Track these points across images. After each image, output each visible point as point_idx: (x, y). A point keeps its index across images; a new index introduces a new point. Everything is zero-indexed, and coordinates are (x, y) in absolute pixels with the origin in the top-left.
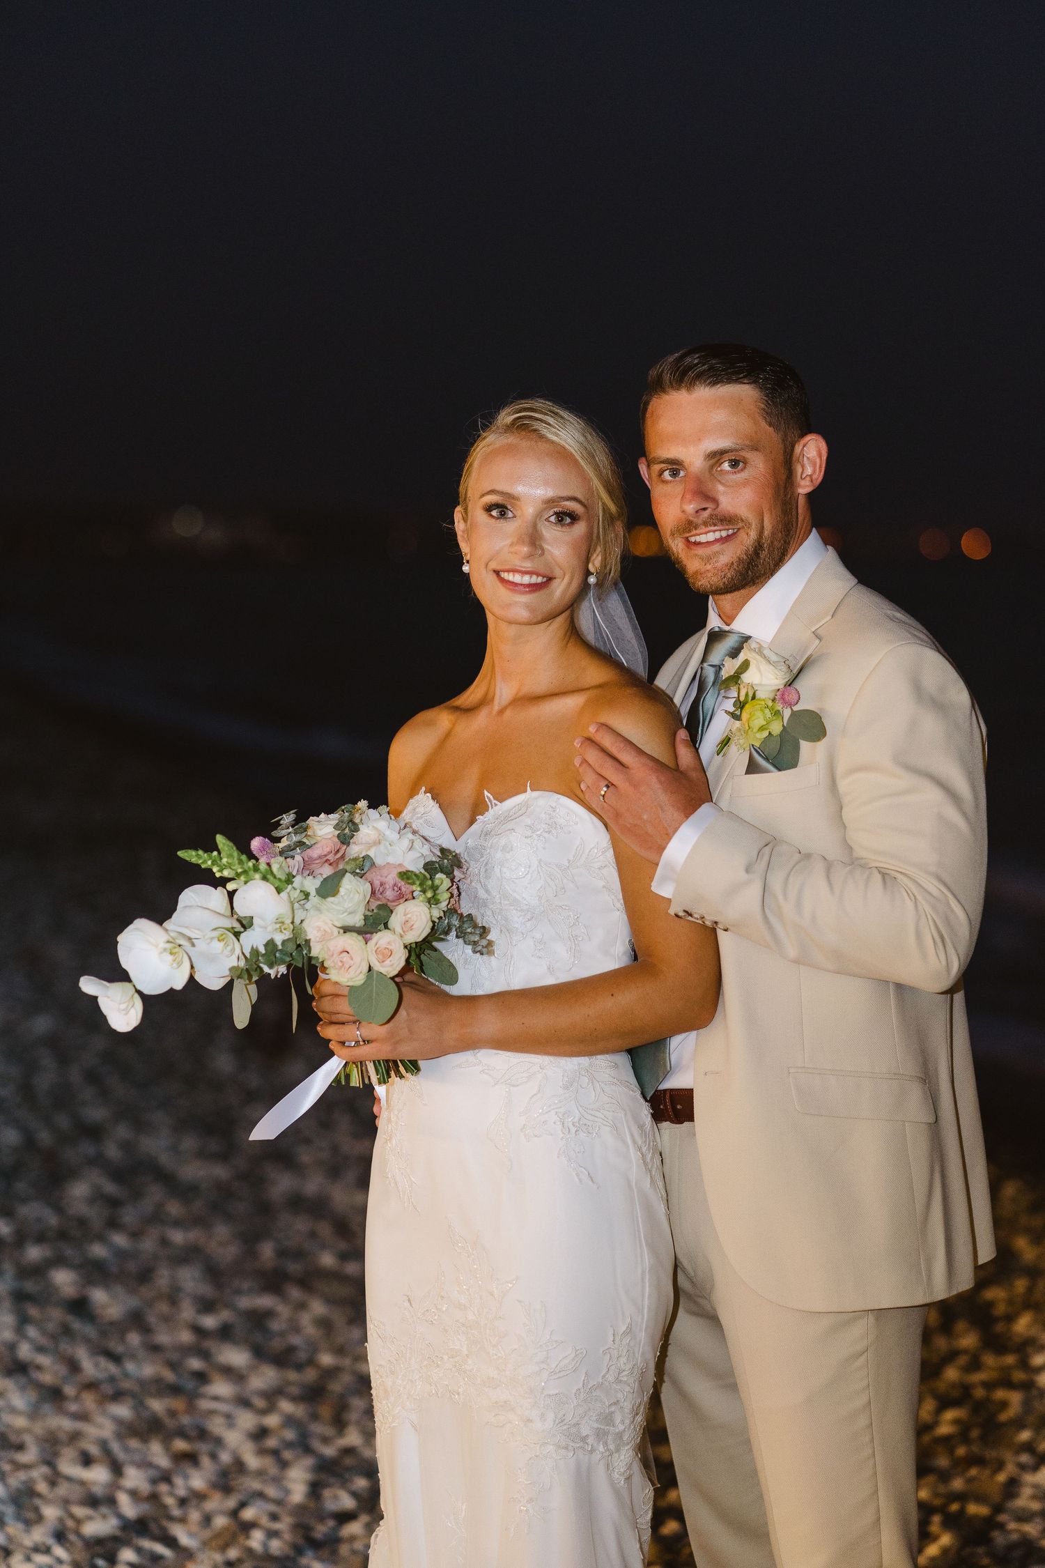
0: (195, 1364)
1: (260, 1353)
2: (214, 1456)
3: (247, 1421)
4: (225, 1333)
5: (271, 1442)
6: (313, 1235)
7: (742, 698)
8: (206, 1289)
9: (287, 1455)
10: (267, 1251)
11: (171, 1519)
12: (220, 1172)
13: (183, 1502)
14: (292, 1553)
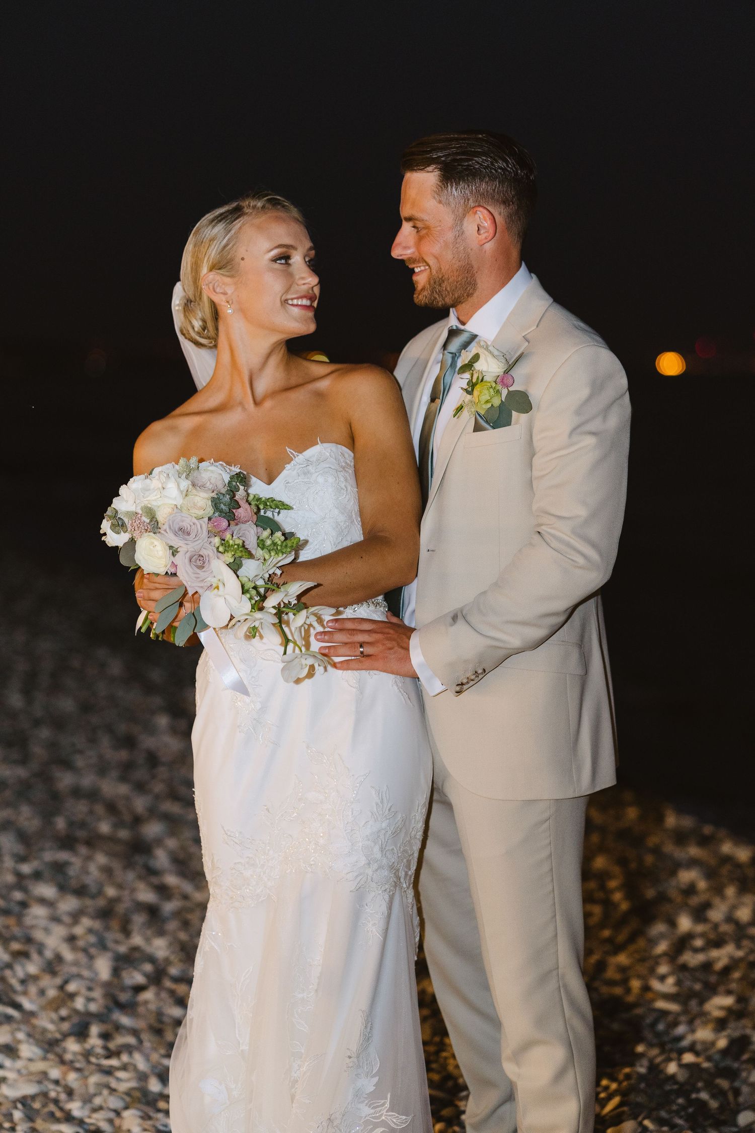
0: (18, 895)
1: (63, 888)
2: (40, 953)
3: (60, 931)
4: (37, 876)
5: (81, 943)
6: (91, 812)
7: (474, 380)
8: (19, 848)
9: (93, 951)
10: (60, 823)
11: (15, 992)
12: (21, 772)
13: (23, 982)
14: (105, 1011)
